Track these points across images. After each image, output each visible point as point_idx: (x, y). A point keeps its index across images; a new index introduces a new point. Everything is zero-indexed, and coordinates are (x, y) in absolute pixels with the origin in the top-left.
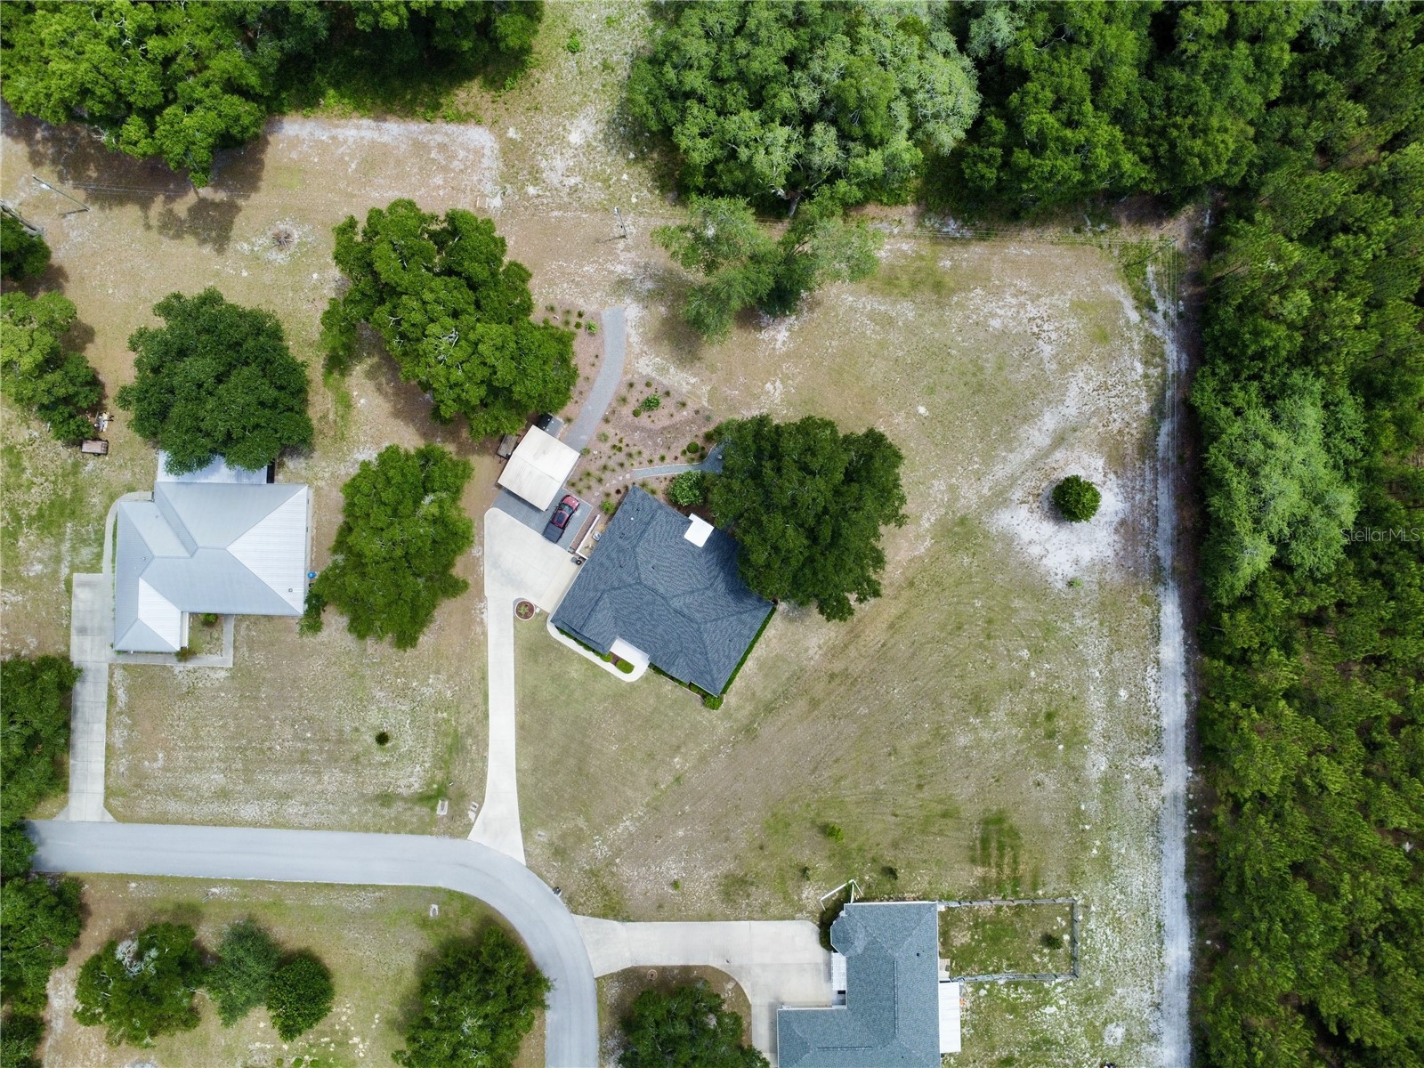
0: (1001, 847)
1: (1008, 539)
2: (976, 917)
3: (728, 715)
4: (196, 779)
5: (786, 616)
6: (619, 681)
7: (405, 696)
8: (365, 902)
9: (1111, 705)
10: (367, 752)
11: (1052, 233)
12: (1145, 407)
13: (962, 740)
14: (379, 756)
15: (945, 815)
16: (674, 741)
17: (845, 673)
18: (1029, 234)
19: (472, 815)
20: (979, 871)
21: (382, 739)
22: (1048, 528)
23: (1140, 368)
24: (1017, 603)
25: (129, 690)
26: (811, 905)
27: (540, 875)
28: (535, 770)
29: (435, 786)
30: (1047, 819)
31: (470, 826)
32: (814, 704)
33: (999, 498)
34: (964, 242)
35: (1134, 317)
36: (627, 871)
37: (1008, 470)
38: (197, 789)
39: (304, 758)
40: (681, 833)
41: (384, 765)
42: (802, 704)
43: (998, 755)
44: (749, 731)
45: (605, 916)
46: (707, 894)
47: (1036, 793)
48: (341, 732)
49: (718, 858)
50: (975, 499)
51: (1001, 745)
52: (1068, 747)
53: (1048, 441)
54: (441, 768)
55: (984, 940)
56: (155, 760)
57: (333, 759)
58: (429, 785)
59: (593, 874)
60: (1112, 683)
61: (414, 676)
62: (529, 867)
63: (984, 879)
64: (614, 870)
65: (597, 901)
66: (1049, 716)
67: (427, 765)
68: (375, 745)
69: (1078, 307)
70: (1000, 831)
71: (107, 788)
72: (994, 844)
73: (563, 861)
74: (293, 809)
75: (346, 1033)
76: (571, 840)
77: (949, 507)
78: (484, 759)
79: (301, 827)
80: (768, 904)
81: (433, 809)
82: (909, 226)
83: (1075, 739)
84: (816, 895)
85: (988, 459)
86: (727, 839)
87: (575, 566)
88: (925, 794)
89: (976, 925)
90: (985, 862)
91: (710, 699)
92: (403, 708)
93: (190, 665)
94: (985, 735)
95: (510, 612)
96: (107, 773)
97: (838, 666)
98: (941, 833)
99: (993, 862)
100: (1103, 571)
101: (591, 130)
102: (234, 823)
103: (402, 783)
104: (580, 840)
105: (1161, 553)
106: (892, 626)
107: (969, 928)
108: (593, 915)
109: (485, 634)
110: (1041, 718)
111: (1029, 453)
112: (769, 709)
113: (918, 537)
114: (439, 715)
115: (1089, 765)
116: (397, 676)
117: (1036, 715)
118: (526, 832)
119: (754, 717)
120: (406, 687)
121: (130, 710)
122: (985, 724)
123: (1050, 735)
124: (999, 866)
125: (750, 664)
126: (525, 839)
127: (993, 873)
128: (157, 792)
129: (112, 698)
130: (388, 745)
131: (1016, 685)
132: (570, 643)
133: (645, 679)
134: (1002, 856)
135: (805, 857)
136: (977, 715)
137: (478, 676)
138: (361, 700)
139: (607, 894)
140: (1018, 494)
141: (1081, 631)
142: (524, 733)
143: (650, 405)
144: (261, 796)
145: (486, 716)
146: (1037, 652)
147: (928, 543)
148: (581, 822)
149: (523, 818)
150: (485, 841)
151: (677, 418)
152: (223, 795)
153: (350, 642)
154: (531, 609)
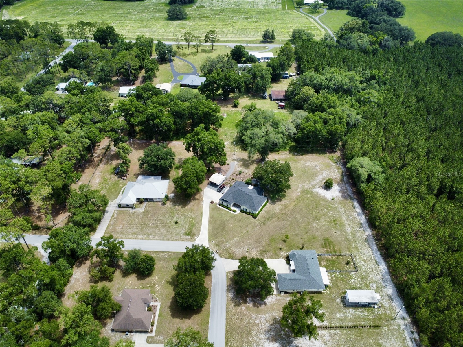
0: (329, 245)
1: (317, 193)
2: (327, 259)
3: (258, 220)
4: (128, 231)
5: (270, 203)
6: (233, 214)
7: (183, 216)
8: (166, 255)
9: (348, 219)
10: (172, 225)
11: (315, 154)
12: (340, 175)
13: (315, 225)
14: (175, 226)
15: (314, 238)
16: (246, 224)
17: (285, 213)
18: (310, 155)
19: (196, 238)
20: (325, 249)
21: (176, 223)
22: (325, 191)
23: (337, 171)
24: (321, 202)
25: (117, 215)
26: (283, 256)
28: (212, 229)
29: (188, 233)
30: (339, 239)
31: (195, 240)
32: (279, 218)
33: (314, 187)
34: (299, 156)
35: (334, 164)
36: (234, 249)
37: (314, 183)
38: (128, 233)
39: (156, 226)
40: (248, 242)
41: (176, 228)
42: (276, 219)
43: (324, 228)
44: (264, 223)
45: (229, 259)
46: (256, 254)
47: (335, 234)
48: (167, 222)
49: (258, 247)
50: (308, 187)
51: (324, 226)
52: (340, 226)
53: (321, 179)
54: (189, 229)
55: (330, 264)
56: (120, 227)
57: (163, 227)
58: (186, 232)
59: (226, 250)
60: (347, 215)
61: (186, 212)
63: (327, 251)
64: (232, 249)
65: (227, 255)
66: (334, 221)
67: (186, 228)
68: (174, 224)
69: (322, 163)
70: (328, 242)
71: (105, 232)
72: (327, 244)
73: (218, 247)
74: (151, 236)
75: (154, 284)
76: (220, 243)
77: (303, 188)
78: (200, 227)
79: (153, 239)
80: (272, 256)
82: (288, 154)
83: (342, 224)
84: (283, 254)
85: (310, 181)
86: (260, 243)
88: (308, 234)
89: (327, 261)
90: (326, 247)
91: (255, 217)
92: (182, 218)
93: (134, 210)
94: (320, 224)
95: (209, 203)
96: (107, 229)
97: (283, 212)
98: (313, 242)
99: (328, 247)
100: (339, 198)
101: (228, 143)
102: (135, 239)
104: (223, 243)
105: (350, 195)
106: (294, 206)
107: (326, 261)
108: (226, 258)
109: (203, 207)
110: (332, 221)
111: (318, 181)
112: (268, 219)
113: (297, 192)
114: (190, 219)
115: (346, 229)
116: (182, 212)
117: (331, 221)
119: (265, 221)
120: (183, 214)
121: (117, 218)
122: (320, 222)
123: (336, 224)
124: (330, 248)
125: (263, 211)
126: (209, 242)
127: (329, 250)
128: (118, 233)
129: (113, 216)
130: (178, 224)
131: (325, 215)
132: (222, 208)
133: (239, 213)
134: (330, 246)
135: (280, 246)
136: (317, 220)
137: (200, 213)
138: (173, 216)
139: (230, 254)
140: (317, 186)
141: (337, 207)
142: (210, 223)
143: (240, 174)
144: (144, 234)
145: (202, 220)
146: (328, 210)
147: (300, 193)
148: (223, 239)
149: (209, 238)
150: (199, 242)
151: (245, 176)
152: (135, 233)
153: (172, 207)
154: (214, 202)
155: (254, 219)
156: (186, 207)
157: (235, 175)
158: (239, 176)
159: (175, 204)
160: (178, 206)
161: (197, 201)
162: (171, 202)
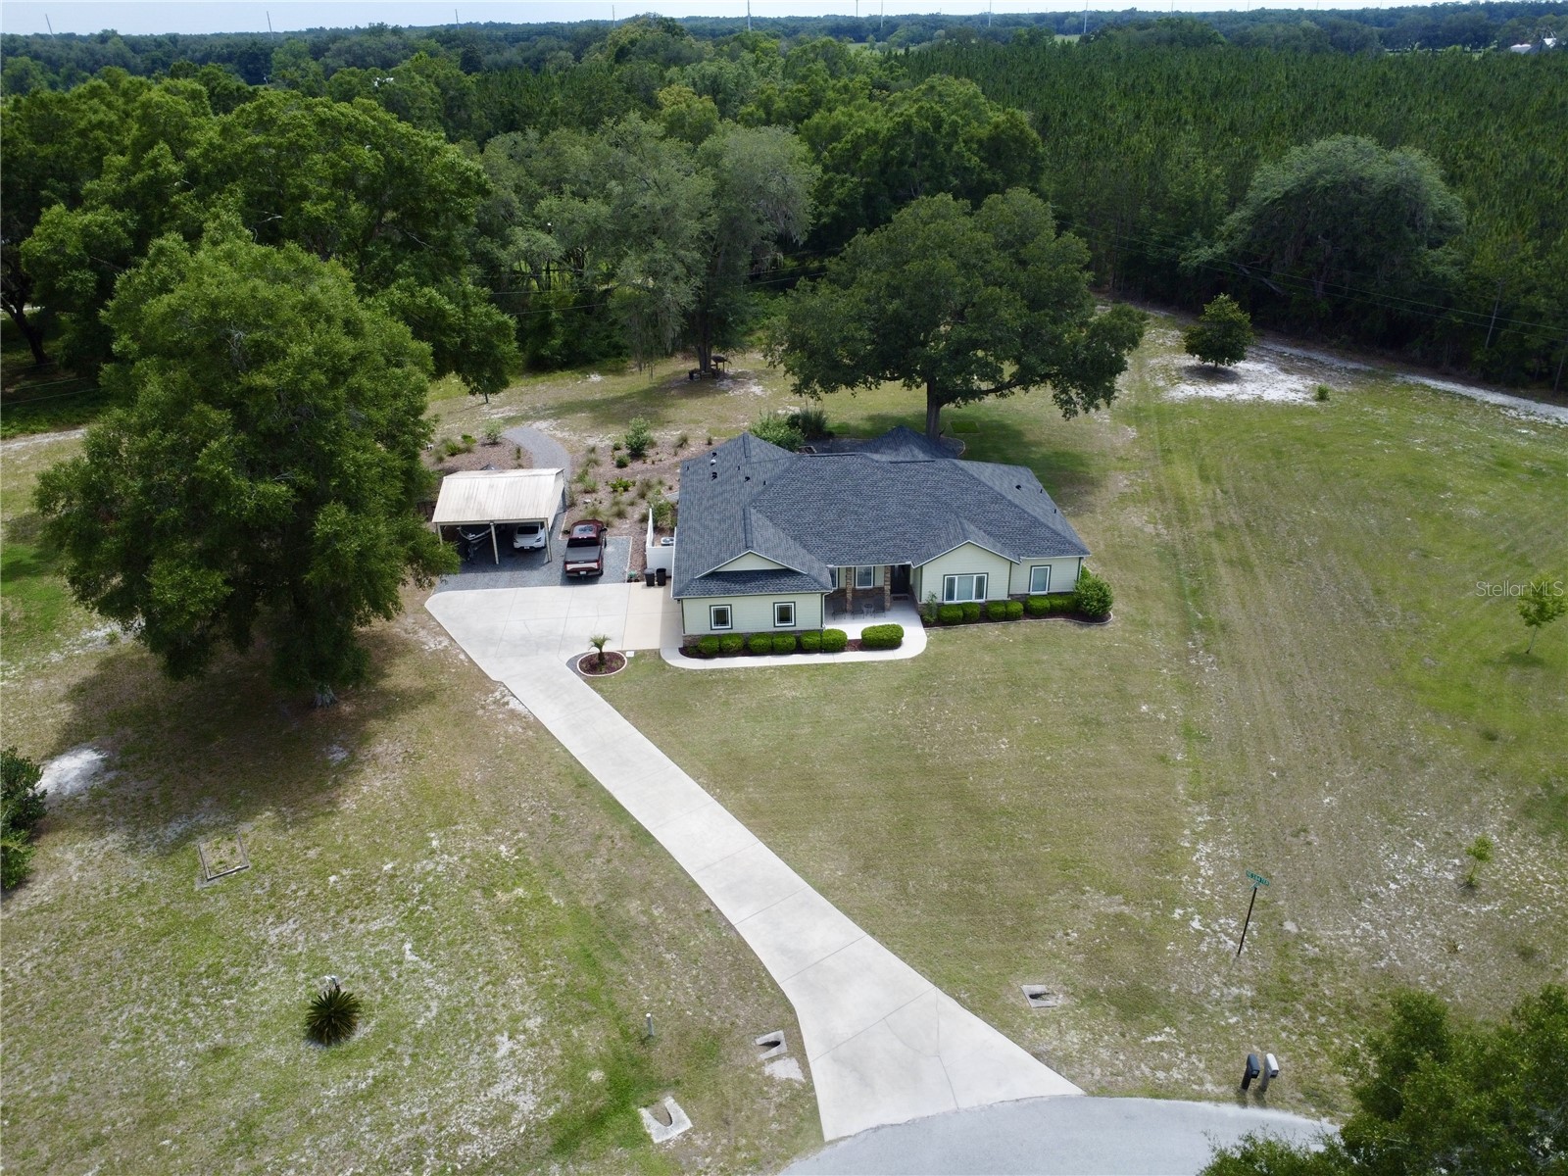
1: (1211, 402)
6: (893, 665)
7: (370, 900)
16: (1101, 687)
17: (1226, 528)
21: (330, 1020)
24: (1299, 423)
27: (1157, 1092)
28: (869, 865)
29: (596, 1076)
31: (801, 1101)
32: (1240, 565)
41: (368, 1096)
42: (1225, 572)
44: (1202, 627)
48: (154, 1088)
49: (1460, 797)
54: (585, 1017)
58: (573, 1079)
61: (376, 850)
62: (1100, 1091)
64: (1312, 951)
67: (533, 1023)
68: (313, 1053)
73: (1169, 1020)
78: (712, 918)
81: (637, 1137)
86: (1420, 762)
87: (658, 592)
92: (375, 926)
97: (1205, 526)
103: (461, 1120)
104: (1147, 942)
105: (1350, 366)
109: (538, 727)
112: (1191, 595)
114: (502, 896)
116: (322, 875)
118: (988, 1004)
120: (362, 882)
126: (1016, 1036)
130: (362, 1031)
132: (743, 661)
133: (940, 641)
138: (215, 971)
140: (1162, 383)
143: (636, 454)
145: (641, 836)
148: (1099, 902)
149: (947, 983)
150: (892, 1110)
153: (138, 868)
154: (616, 658)
155: (1094, 631)
156: (349, 804)
157: (608, 470)
158: (637, 465)
159: (172, 831)
160: (228, 831)
161: (425, 714)
162: (100, 829)
